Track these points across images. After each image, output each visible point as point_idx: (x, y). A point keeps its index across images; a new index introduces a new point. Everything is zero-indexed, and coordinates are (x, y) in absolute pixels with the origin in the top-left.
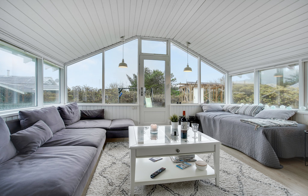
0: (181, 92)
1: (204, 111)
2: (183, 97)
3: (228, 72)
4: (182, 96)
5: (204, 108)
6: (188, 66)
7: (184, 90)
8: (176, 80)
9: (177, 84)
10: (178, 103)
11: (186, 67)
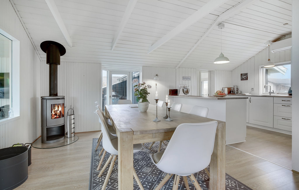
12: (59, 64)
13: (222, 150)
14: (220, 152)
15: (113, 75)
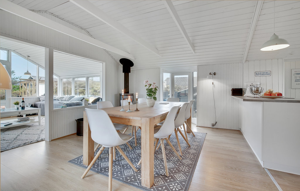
0: (22, 87)
1: (41, 101)
2: (25, 92)
3: (60, 77)
4: (23, 91)
5: (41, 99)
6: (28, 71)
7: (25, 85)
8: (14, 74)
9: (16, 77)
10: (18, 96)
11: (26, 72)
12: (130, 72)
13: (146, 143)
14: (144, 143)
15: (175, 77)
